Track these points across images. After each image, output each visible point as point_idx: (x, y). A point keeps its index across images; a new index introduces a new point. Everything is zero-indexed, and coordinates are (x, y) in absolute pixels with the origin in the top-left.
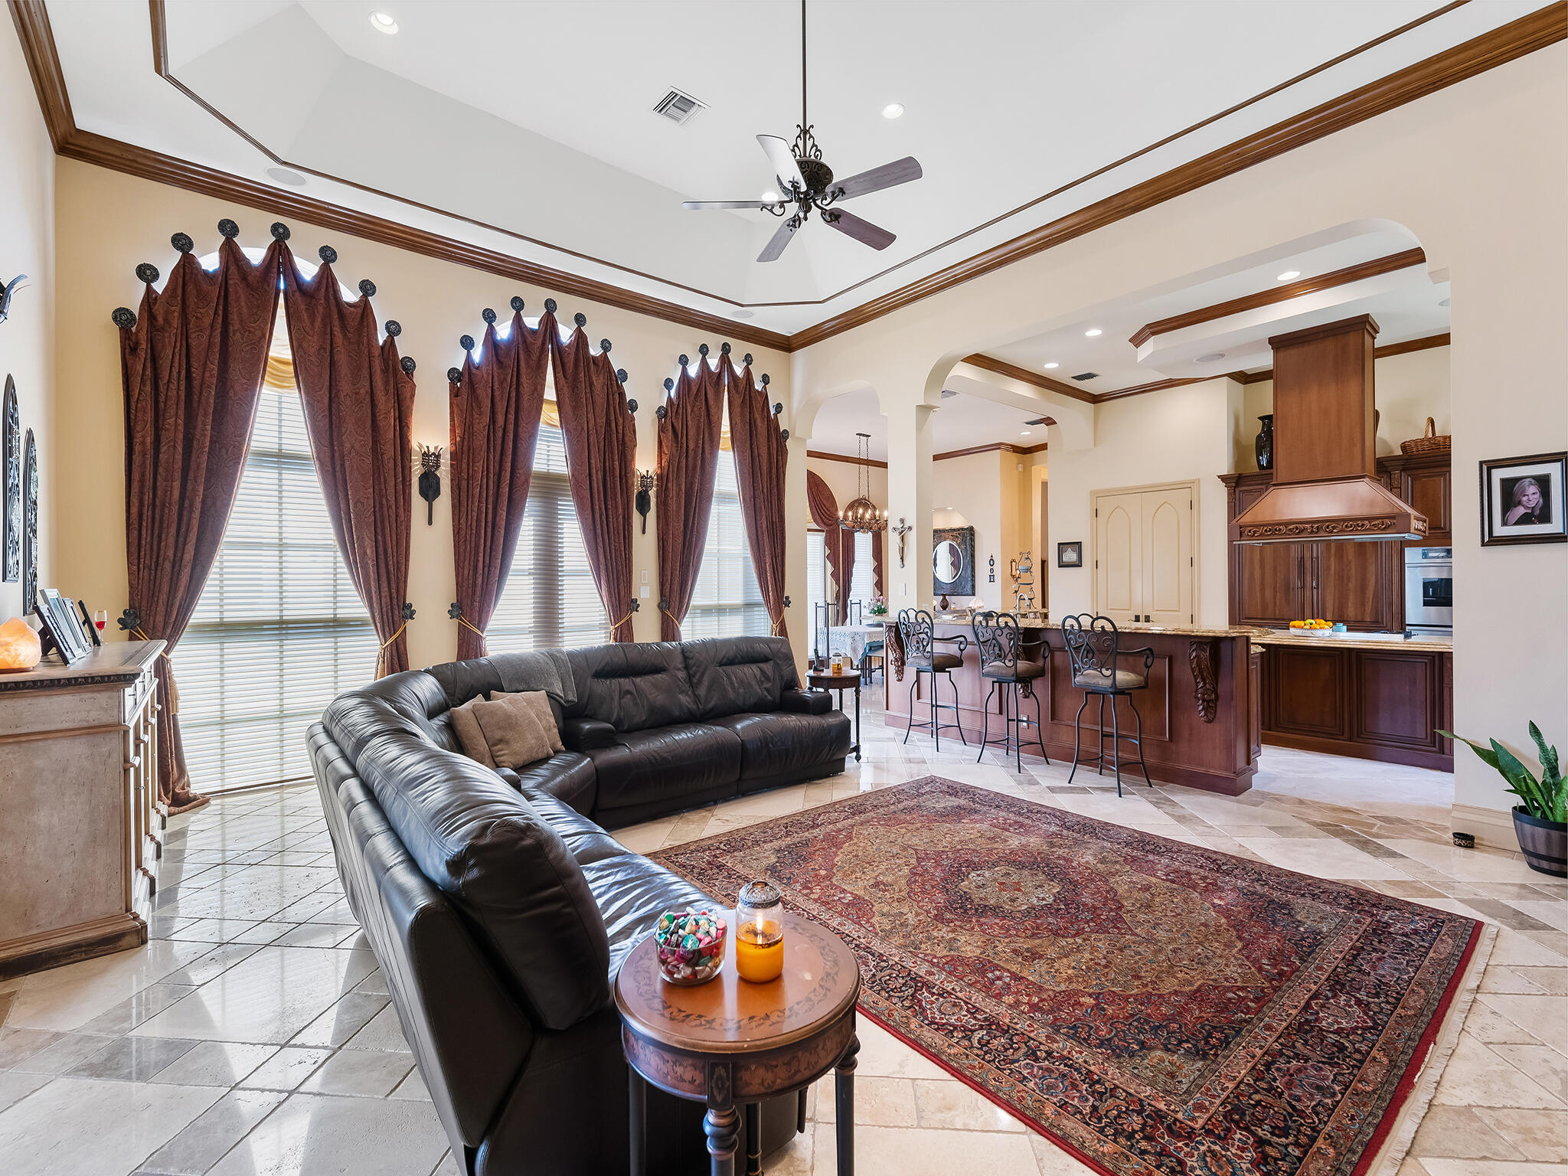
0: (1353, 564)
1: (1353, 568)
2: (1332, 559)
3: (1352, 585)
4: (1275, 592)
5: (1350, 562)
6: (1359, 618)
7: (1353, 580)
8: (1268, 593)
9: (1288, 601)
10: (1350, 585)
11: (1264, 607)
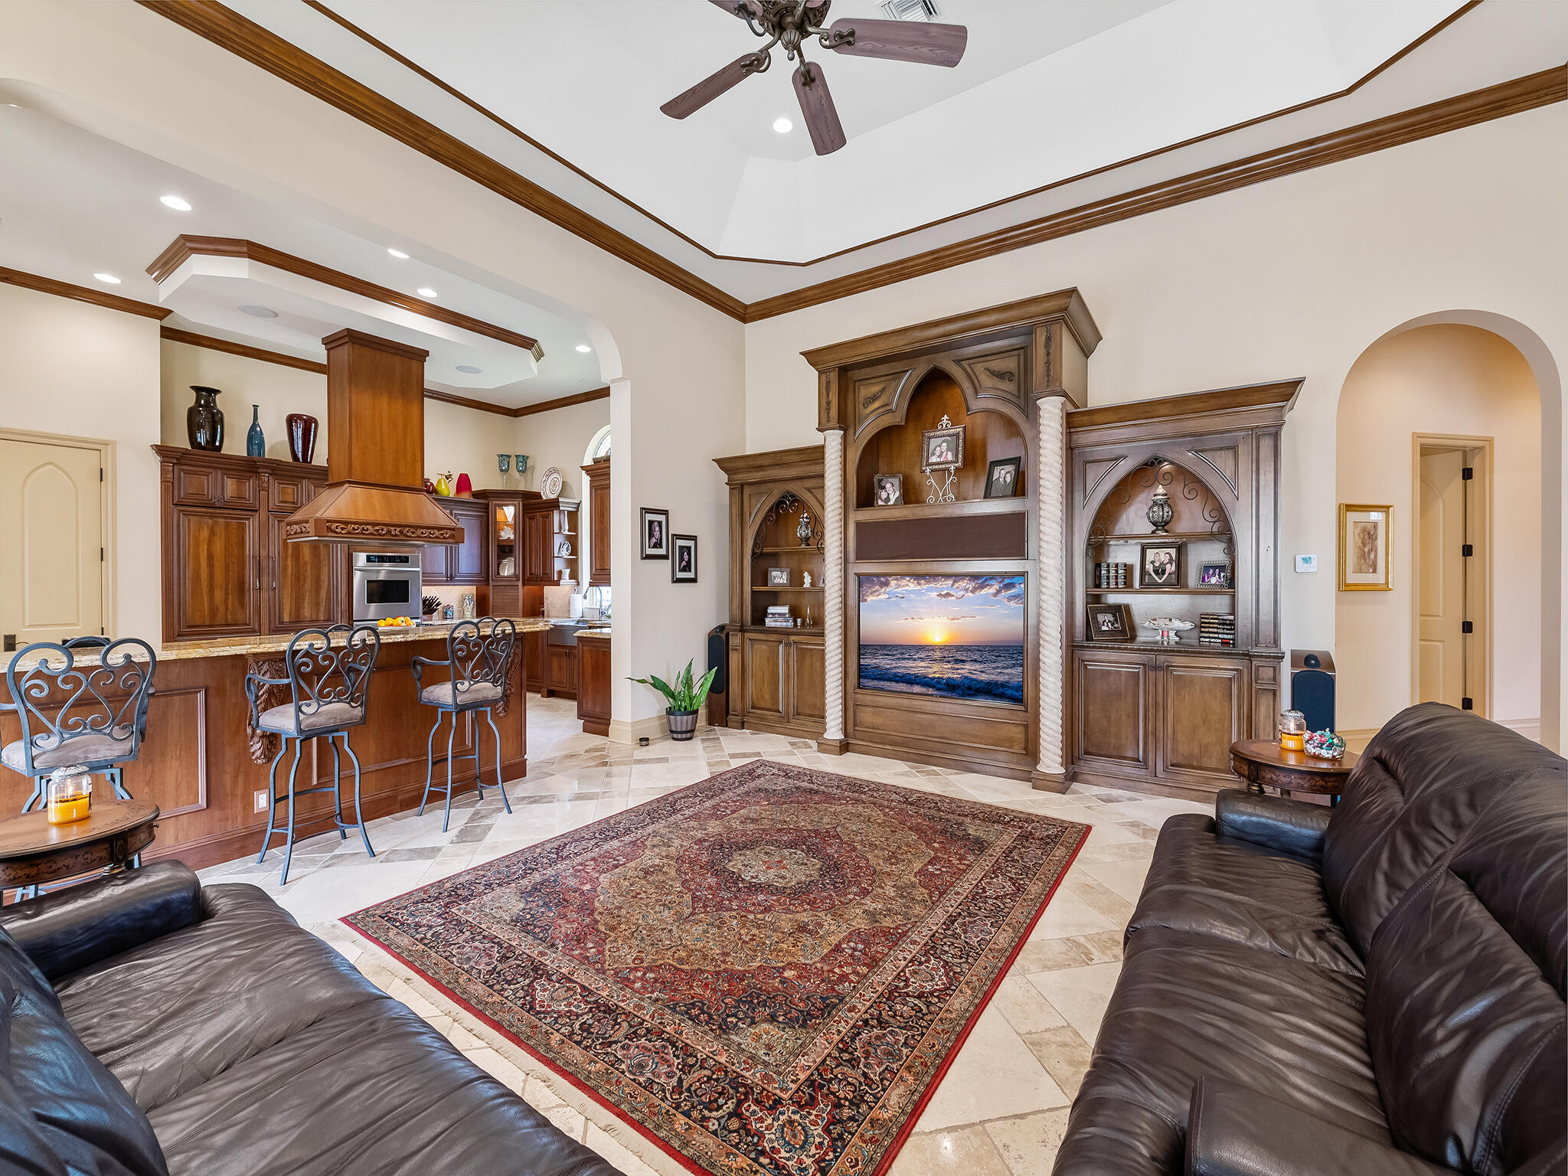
0: (309, 564)
1: (309, 568)
2: (289, 559)
3: (307, 586)
4: (227, 594)
5: (306, 563)
6: (314, 617)
7: (309, 581)
8: (219, 594)
9: (242, 604)
10: (306, 586)
11: (213, 610)
